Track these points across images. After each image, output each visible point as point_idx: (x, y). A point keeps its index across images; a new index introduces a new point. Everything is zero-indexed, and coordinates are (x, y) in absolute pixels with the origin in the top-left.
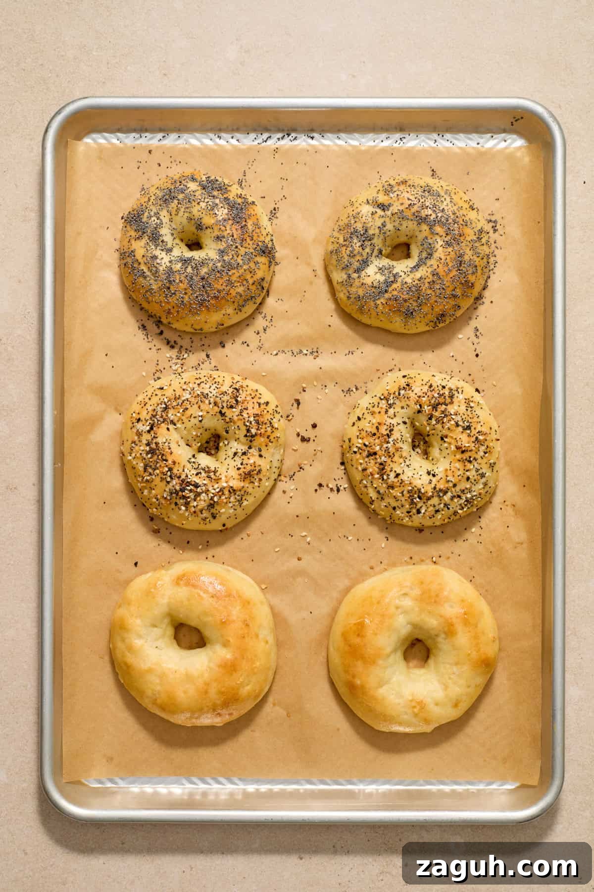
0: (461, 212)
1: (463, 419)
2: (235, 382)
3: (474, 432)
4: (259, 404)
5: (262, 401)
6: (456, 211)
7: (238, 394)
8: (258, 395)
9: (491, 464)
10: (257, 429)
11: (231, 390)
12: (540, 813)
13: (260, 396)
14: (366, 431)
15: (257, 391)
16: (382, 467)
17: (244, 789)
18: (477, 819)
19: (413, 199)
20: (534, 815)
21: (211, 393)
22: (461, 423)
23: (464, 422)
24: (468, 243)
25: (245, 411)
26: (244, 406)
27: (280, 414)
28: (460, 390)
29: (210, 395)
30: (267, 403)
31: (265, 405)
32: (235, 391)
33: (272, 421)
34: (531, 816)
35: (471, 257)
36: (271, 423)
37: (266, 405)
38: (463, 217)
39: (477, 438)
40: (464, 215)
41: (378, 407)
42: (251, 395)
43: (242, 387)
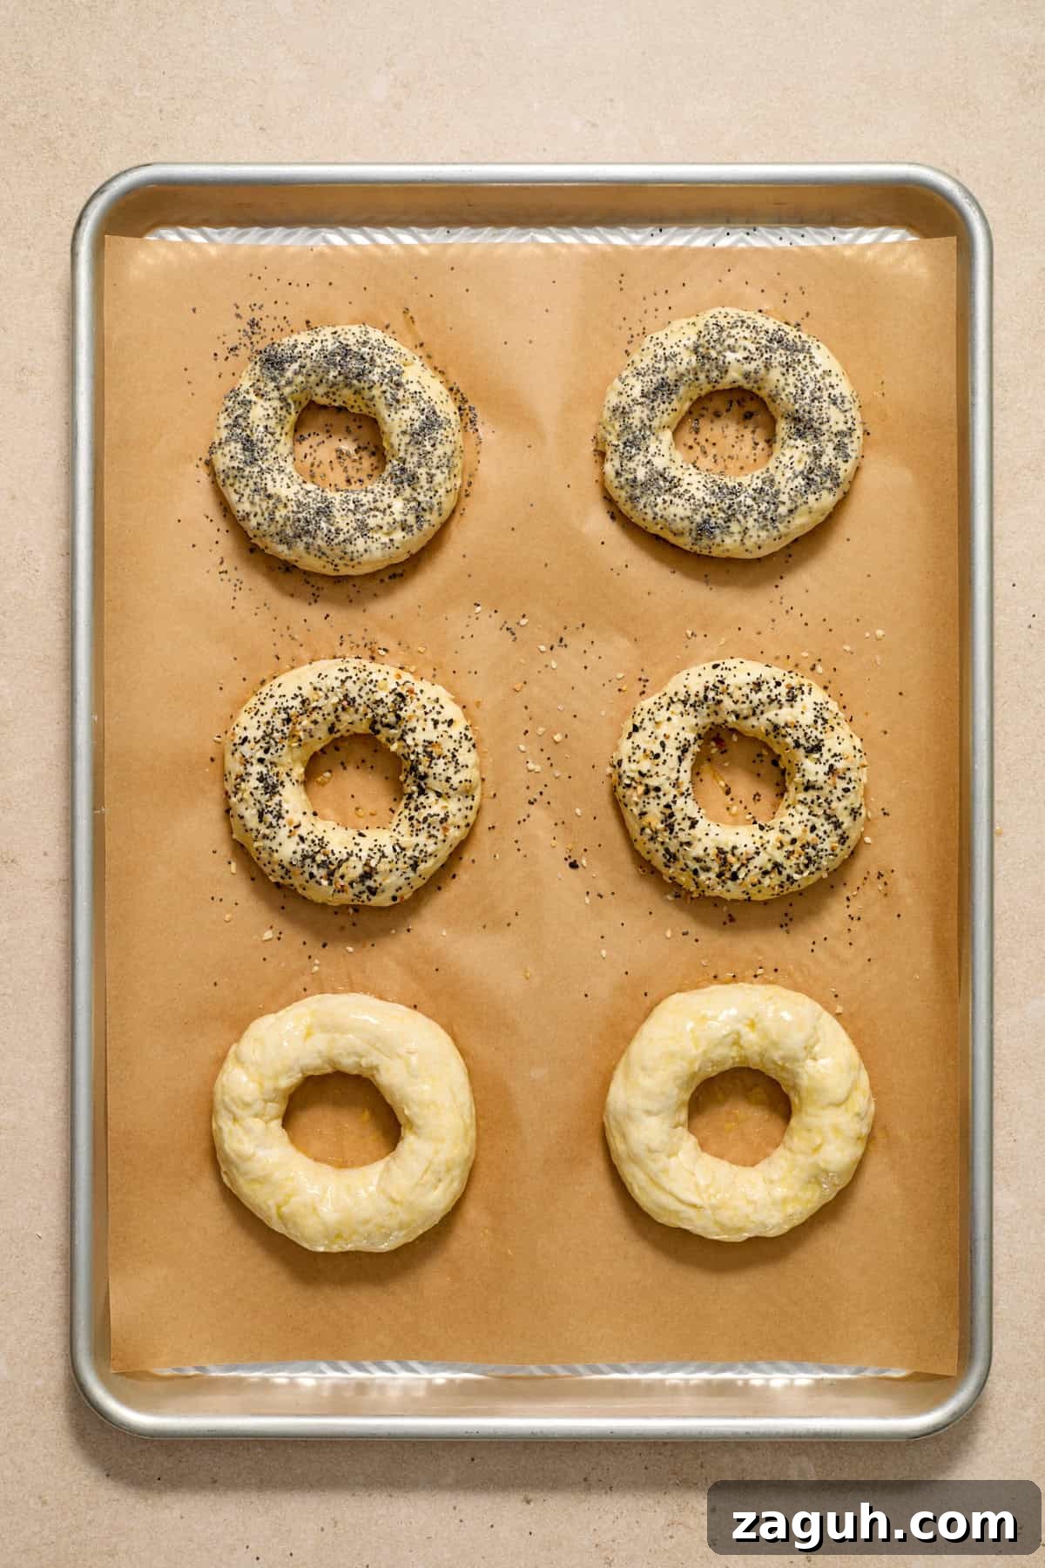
0: (828, 380)
1: (806, 734)
2: (401, 682)
3: (826, 755)
4: (436, 723)
5: (440, 718)
6: (819, 378)
7: (402, 705)
8: (438, 708)
9: (853, 809)
10: (429, 767)
11: (392, 698)
12: (950, 1420)
13: (441, 710)
14: (645, 751)
15: (437, 701)
16: (668, 812)
17: (430, 1381)
18: (838, 1430)
19: (753, 350)
20: (938, 1424)
21: (361, 697)
22: (802, 741)
23: (807, 740)
24: (833, 437)
25: (410, 733)
26: (410, 725)
27: (472, 742)
28: (806, 689)
29: (358, 700)
30: (450, 722)
31: (446, 724)
32: (399, 699)
33: (456, 754)
34: (934, 1427)
35: (834, 462)
36: (454, 756)
37: (449, 726)
38: (831, 390)
39: (831, 766)
40: (832, 386)
41: (668, 709)
42: (424, 707)
43: (411, 691)
